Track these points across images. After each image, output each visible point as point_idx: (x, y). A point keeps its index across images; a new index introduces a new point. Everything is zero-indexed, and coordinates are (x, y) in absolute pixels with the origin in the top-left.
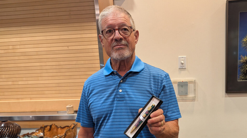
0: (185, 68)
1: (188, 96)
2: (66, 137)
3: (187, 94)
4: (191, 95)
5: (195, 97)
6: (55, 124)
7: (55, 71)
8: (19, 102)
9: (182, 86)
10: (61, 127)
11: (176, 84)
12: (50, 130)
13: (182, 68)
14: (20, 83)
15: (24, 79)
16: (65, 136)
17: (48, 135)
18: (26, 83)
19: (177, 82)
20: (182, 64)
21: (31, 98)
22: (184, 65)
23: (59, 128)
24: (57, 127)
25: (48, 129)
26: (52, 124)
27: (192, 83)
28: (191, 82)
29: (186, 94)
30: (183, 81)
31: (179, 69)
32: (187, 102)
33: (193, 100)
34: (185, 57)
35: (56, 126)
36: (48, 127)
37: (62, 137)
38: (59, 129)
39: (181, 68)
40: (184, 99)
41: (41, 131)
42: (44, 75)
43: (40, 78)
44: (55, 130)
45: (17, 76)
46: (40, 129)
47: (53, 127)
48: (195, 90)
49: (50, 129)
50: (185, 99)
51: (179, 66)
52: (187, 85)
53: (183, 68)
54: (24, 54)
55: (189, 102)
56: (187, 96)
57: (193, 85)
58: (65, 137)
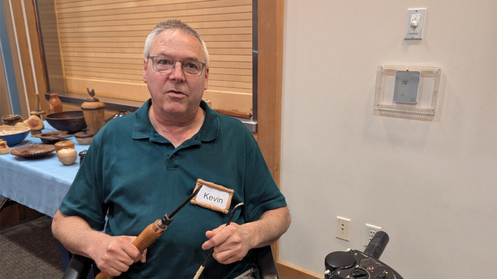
0: (421, 39)
1: (417, 107)
3: (415, 101)
4: (423, 106)
5: (433, 110)
9: (405, 82)
11: (394, 75)
13: (413, 39)
19: (395, 71)
20: (414, 27)
22: (417, 30)
27: (430, 77)
28: (429, 73)
29: (413, 101)
30: (408, 70)
31: (405, 39)
32: (412, 121)
33: (429, 116)
34: (424, 10)
39: (410, 37)
40: (406, 113)
48: (435, 93)
50: (409, 113)
51: (405, 32)
52: (417, 80)
53: (415, 37)
55: (417, 121)
56: (413, 106)
57: (434, 81)
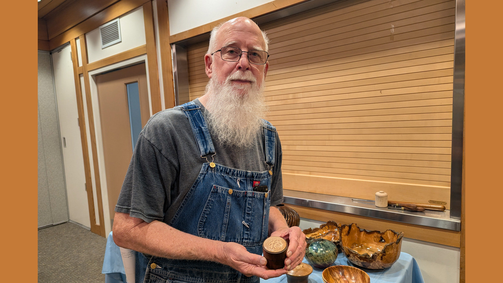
2: (385, 257)
6: (356, 224)
7: (352, 131)
8: (295, 175)
10: (365, 231)
12: (349, 233)
14: (298, 148)
15: (304, 142)
16: (384, 255)
17: (346, 241)
18: (306, 148)
21: (311, 172)
23: (363, 231)
24: (360, 229)
25: (346, 232)
26: (353, 224)
35: (358, 227)
36: (347, 229)
37: (379, 255)
38: (363, 233)
41: (327, 228)
42: (334, 137)
43: (327, 143)
44: (356, 235)
45: (295, 137)
46: (326, 225)
47: (353, 228)
49: (348, 231)
54: (308, 106)
58: (382, 256)
